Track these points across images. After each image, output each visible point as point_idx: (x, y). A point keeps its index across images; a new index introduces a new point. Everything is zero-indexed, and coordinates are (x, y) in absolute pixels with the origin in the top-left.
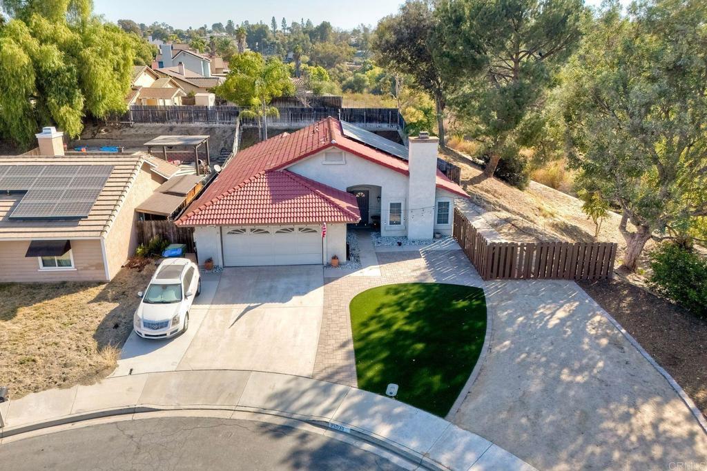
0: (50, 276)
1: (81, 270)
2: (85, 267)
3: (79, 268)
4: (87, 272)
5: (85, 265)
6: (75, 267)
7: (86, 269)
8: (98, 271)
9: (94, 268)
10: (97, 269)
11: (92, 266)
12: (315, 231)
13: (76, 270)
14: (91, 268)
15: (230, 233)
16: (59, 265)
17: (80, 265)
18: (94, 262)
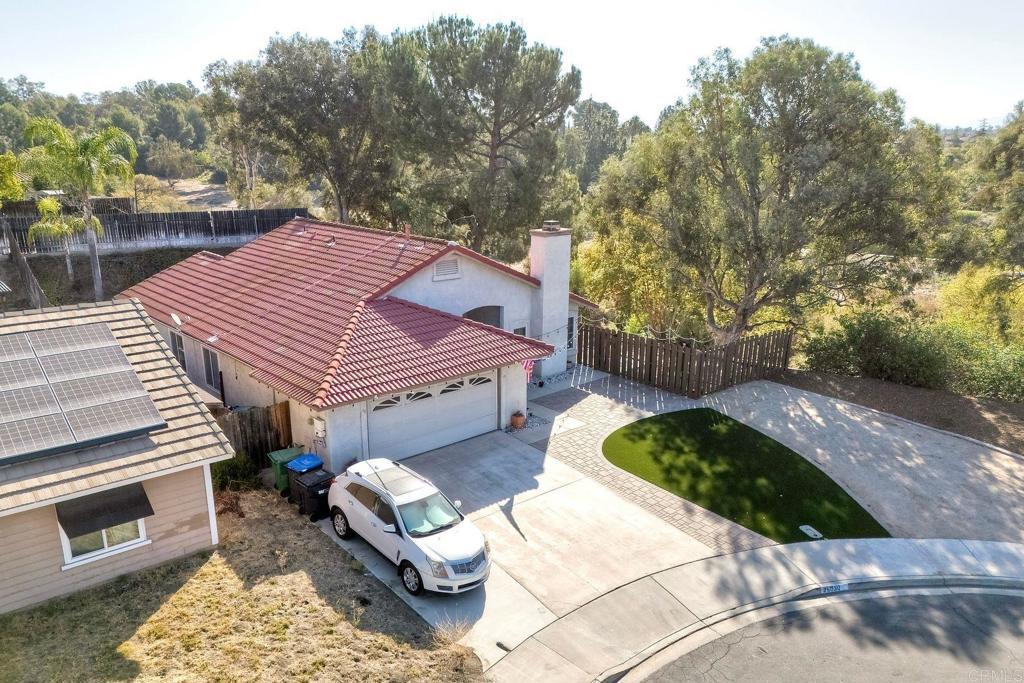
0: (89, 574)
1: (161, 538)
2: (168, 531)
3: (156, 537)
4: (173, 539)
5: (171, 526)
6: (148, 537)
7: (170, 534)
8: (194, 533)
9: (186, 528)
10: (191, 529)
11: (182, 525)
12: (489, 380)
13: (150, 542)
14: (179, 530)
15: (377, 408)
16: (111, 544)
17: (158, 529)
18: (187, 516)
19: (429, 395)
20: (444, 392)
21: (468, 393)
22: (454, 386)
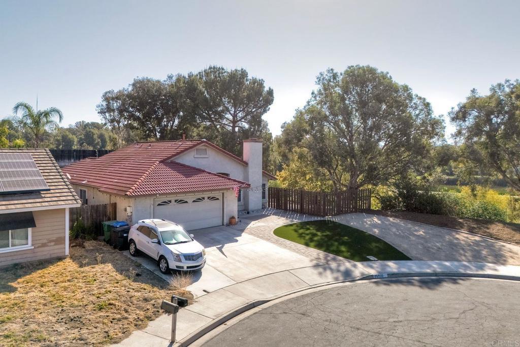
1: (39, 247)
2: (42, 244)
3: (37, 246)
4: (45, 249)
5: (45, 241)
6: (32, 245)
7: (44, 245)
8: (57, 247)
9: (53, 244)
10: (55, 245)
11: (51, 241)
12: (218, 199)
13: (33, 247)
14: (49, 244)
15: (159, 205)
16: (13, 246)
17: (38, 242)
18: (54, 237)
19: (186, 202)
20: (194, 201)
21: (207, 204)
22: (199, 199)
